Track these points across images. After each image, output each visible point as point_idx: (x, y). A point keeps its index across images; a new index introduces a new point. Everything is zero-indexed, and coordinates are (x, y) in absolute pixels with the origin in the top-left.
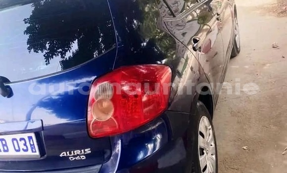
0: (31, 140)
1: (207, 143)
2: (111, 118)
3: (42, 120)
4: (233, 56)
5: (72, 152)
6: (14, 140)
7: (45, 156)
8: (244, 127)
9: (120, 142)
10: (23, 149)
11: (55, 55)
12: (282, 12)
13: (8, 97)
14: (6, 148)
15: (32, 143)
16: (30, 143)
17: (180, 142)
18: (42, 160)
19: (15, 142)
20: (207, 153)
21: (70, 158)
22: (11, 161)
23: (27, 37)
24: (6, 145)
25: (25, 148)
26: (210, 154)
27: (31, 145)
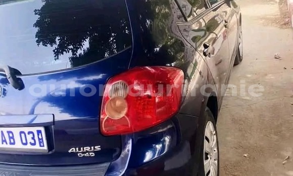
0: (40, 134)
1: (211, 149)
2: (124, 117)
3: (53, 115)
4: (236, 64)
5: (82, 148)
6: (21, 133)
7: (54, 150)
8: (246, 135)
9: (130, 141)
10: (30, 143)
11: (65, 51)
12: (285, 24)
13: (19, 90)
14: (12, 141)
15: (40, 137)
16: (38, 137)
17: (187, 145)
18: (50, 155)
19: (23, 135)
20: (211, 159)
21: (79, 154)
22: (16, 155)
23: (36, 29)
24: (13, 138)
25: (33, 142)
26: (213, 159)
27: (39, 139)
